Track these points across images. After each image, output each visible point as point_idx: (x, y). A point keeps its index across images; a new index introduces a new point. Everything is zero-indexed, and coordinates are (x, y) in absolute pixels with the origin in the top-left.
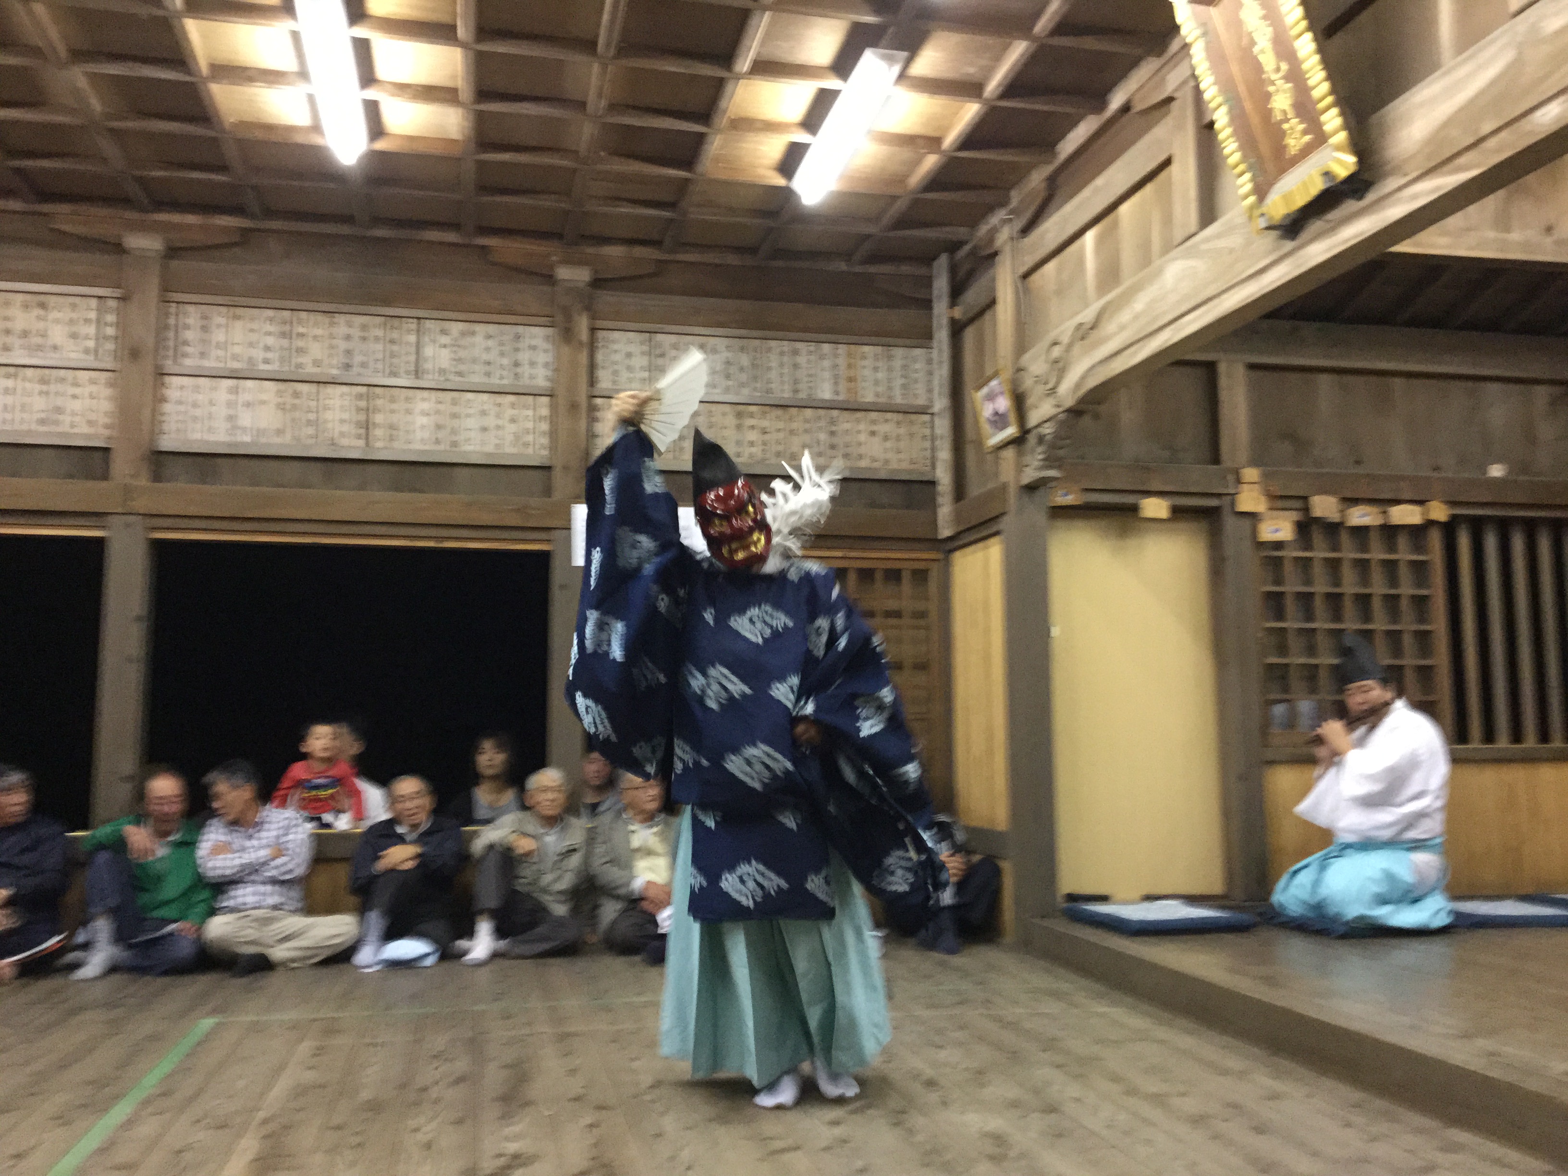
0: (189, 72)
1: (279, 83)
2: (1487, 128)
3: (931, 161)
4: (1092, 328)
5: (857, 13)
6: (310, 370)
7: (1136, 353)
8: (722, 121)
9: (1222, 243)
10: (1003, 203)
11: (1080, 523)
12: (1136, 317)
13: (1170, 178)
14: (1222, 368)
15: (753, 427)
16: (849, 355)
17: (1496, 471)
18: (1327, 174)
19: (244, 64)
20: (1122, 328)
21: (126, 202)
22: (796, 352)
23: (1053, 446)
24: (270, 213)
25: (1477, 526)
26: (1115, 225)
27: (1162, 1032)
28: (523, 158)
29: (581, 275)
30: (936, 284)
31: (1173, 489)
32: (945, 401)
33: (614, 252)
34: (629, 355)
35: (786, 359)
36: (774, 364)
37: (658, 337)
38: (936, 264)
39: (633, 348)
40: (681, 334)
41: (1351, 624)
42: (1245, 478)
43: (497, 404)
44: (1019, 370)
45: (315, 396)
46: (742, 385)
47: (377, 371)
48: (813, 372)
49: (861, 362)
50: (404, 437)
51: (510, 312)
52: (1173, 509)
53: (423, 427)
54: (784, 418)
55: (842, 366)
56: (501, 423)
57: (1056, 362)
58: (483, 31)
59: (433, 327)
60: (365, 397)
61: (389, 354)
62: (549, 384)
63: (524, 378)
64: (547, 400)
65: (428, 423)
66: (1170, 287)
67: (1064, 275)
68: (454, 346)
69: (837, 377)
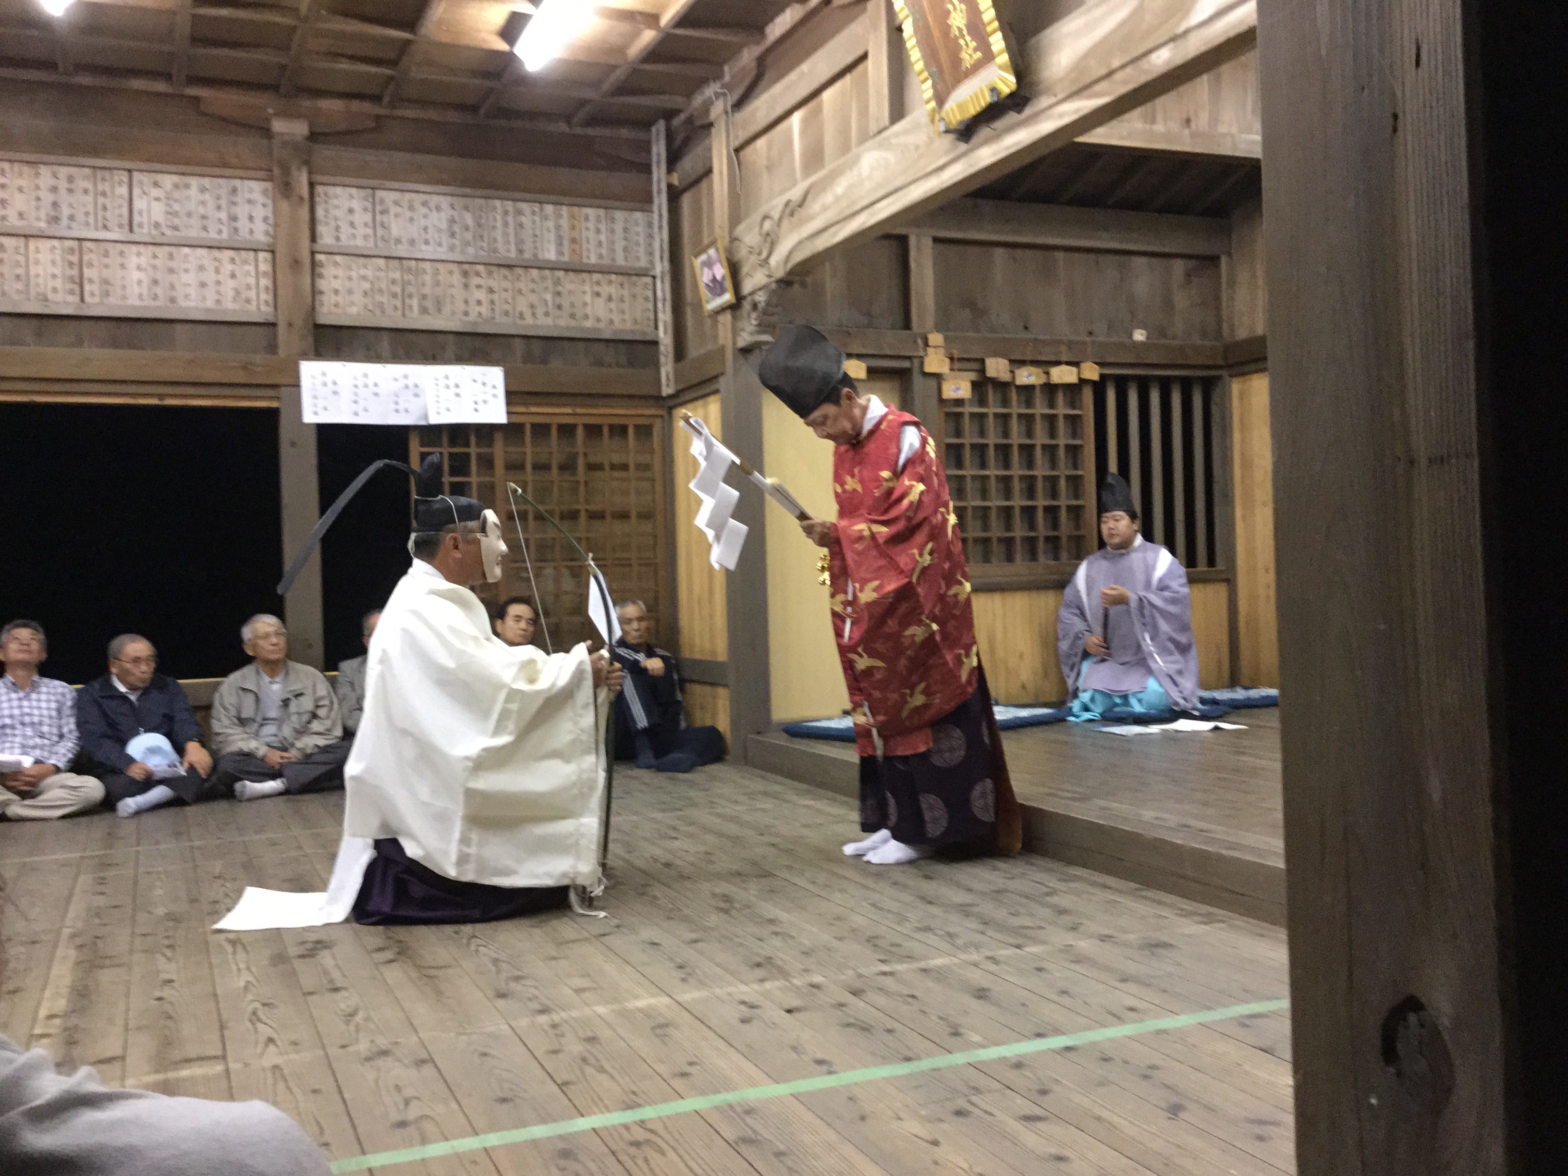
2: (1116, 63)
3: (648, 36)
4: (800, 206)
6: (13, 221)
7: (836, 233)
9: (911, 139)
10: (718, 76)
12: (837, 199)
13: (866, 71)
14: (913, 241)
15: (479, 287)
16: (572, 217)
17: (1139, 336)
18: (993, 90)
20: (825, 208)
22: (519, 212)
23: (765, 312)
25: (1121, 383)
26: (819, 109)
28: (240, 14)
29: (299, 129)
30: (654, 150)
31: (870, 352)
32: (666, 264)
33: (331, 106)
34: (351, 211)
35: (510, 219)
36: (499, 224)
37: (380, 194)
38: (654, 129)
39: (355, 204)
40: (402, 191)
41: (1017, 471)
42: (931, 342)
43: (216, 259)
44: (734, 240)
45: (22, 251)
46: (468, 244)
47: (87, 224)
48: (538, 233)
49: (584, 224)
50: (119, 292)
51: (225, 165)
52: (870, 370)
53: (140, 282)
54: (510, 277)
55: (565, 227)
56: (221, 278)
57: (767, 234)
59: (145, 179)
60: (77, 251)
61: (99, 206)
62: (270, 240)
63: (244, 234)
64: (269, 256)
65: (144, 279)
66: (866, 174)
67: (774, 152)
68: (168, 199)
69: (561, 238)
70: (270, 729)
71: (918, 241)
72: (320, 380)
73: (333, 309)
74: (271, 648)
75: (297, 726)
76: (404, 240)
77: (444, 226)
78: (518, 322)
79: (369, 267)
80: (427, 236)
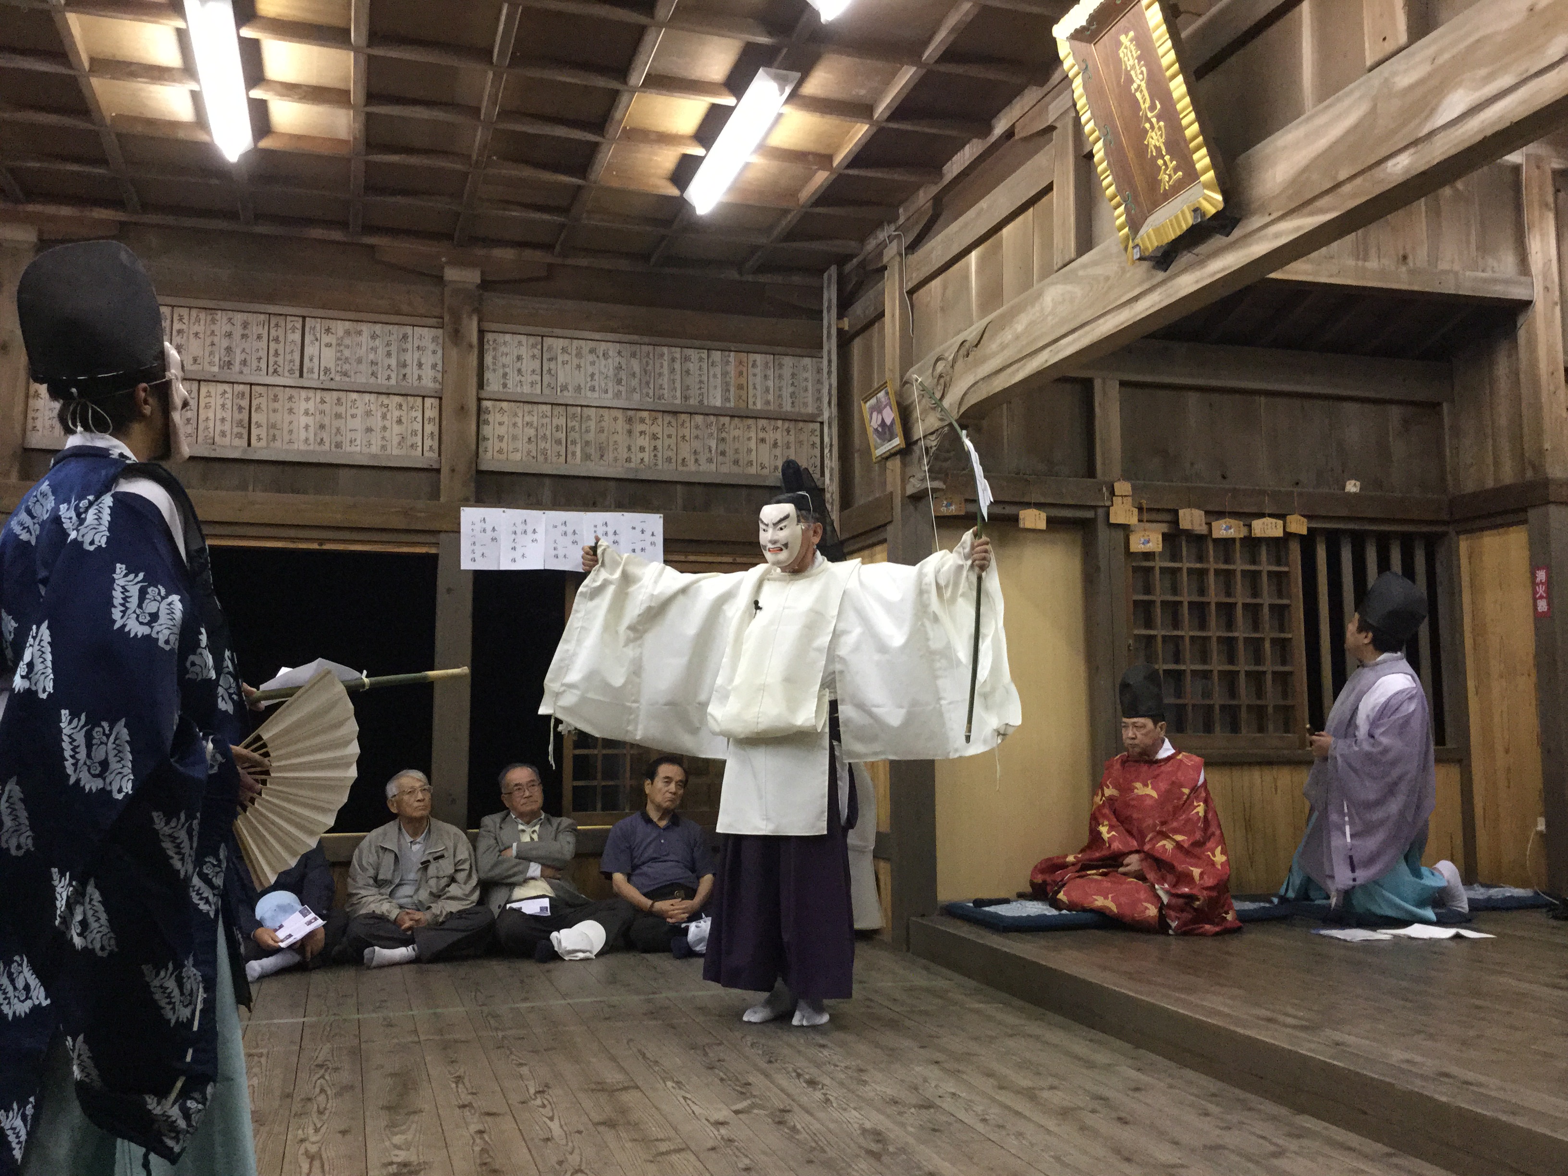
0: (70, 66)
1: (163, 79)
2: (1343, 175)
3: (821, 177)
4: (976, 346)
5: (754, 35)
7: (1014, 373)
8: (614, 131)
9: (1098, 271)
10: (893, 219)
12: (1017, 338)
13: (1051, 203)
14: (1098, 384)
15: (641, 433)
16: (740, 363)
17: (1352, 487)
18: (1196, 210)
19: (127, 59)
20: (1003, 347)
22: (687, 359)
23: (936, 457)
24: (145, 207)
25: (1333, 540)
26: (999, 245)
27: (1034, 1028)
28: (413, 160)
29: (471, 277)
30: (826, 296)
31: (1050, 500)
32: (835, 410)
33: (505, 254)
34: (519, 358)
35: (677, 366)
36: (666, 371)
37: (548, 341)
38: (826, 275)
39: (523, 351)
40: (572, 338)
41: (1215, 631)
42: (1117, 491)
43: (382, 405)
44: (905, 383)
46: (633, 390)
47: (259, 369)
48: (705, 378)
49: (751, 371)
50: (287, 438)
51: (398, 313)
52: (1050, 521)
53: (307, 427)
54: (674, 423)
55: (733, 374)
56: (388, 424)
57: (941, 376)
58: (375, 37)
59: (318, 326)
60: (247, 396)
61: (272, 352)
62: (438, 386)
63: (412, 380)
64: (436, 402)
65: (311, 423)
66: (1049, 310)
67: (949, 292)
68: (339, 345)
69: (727, 384)
70: (407, 890)
71: (1104, 383)
72: (479, 526)
73: (497, 456)
74: (416, 804)
75: (434, 890)
76: (570, 388)
77: (611, 373)
78: (680, 468)
79: (535, 413)
80: (593, 383)
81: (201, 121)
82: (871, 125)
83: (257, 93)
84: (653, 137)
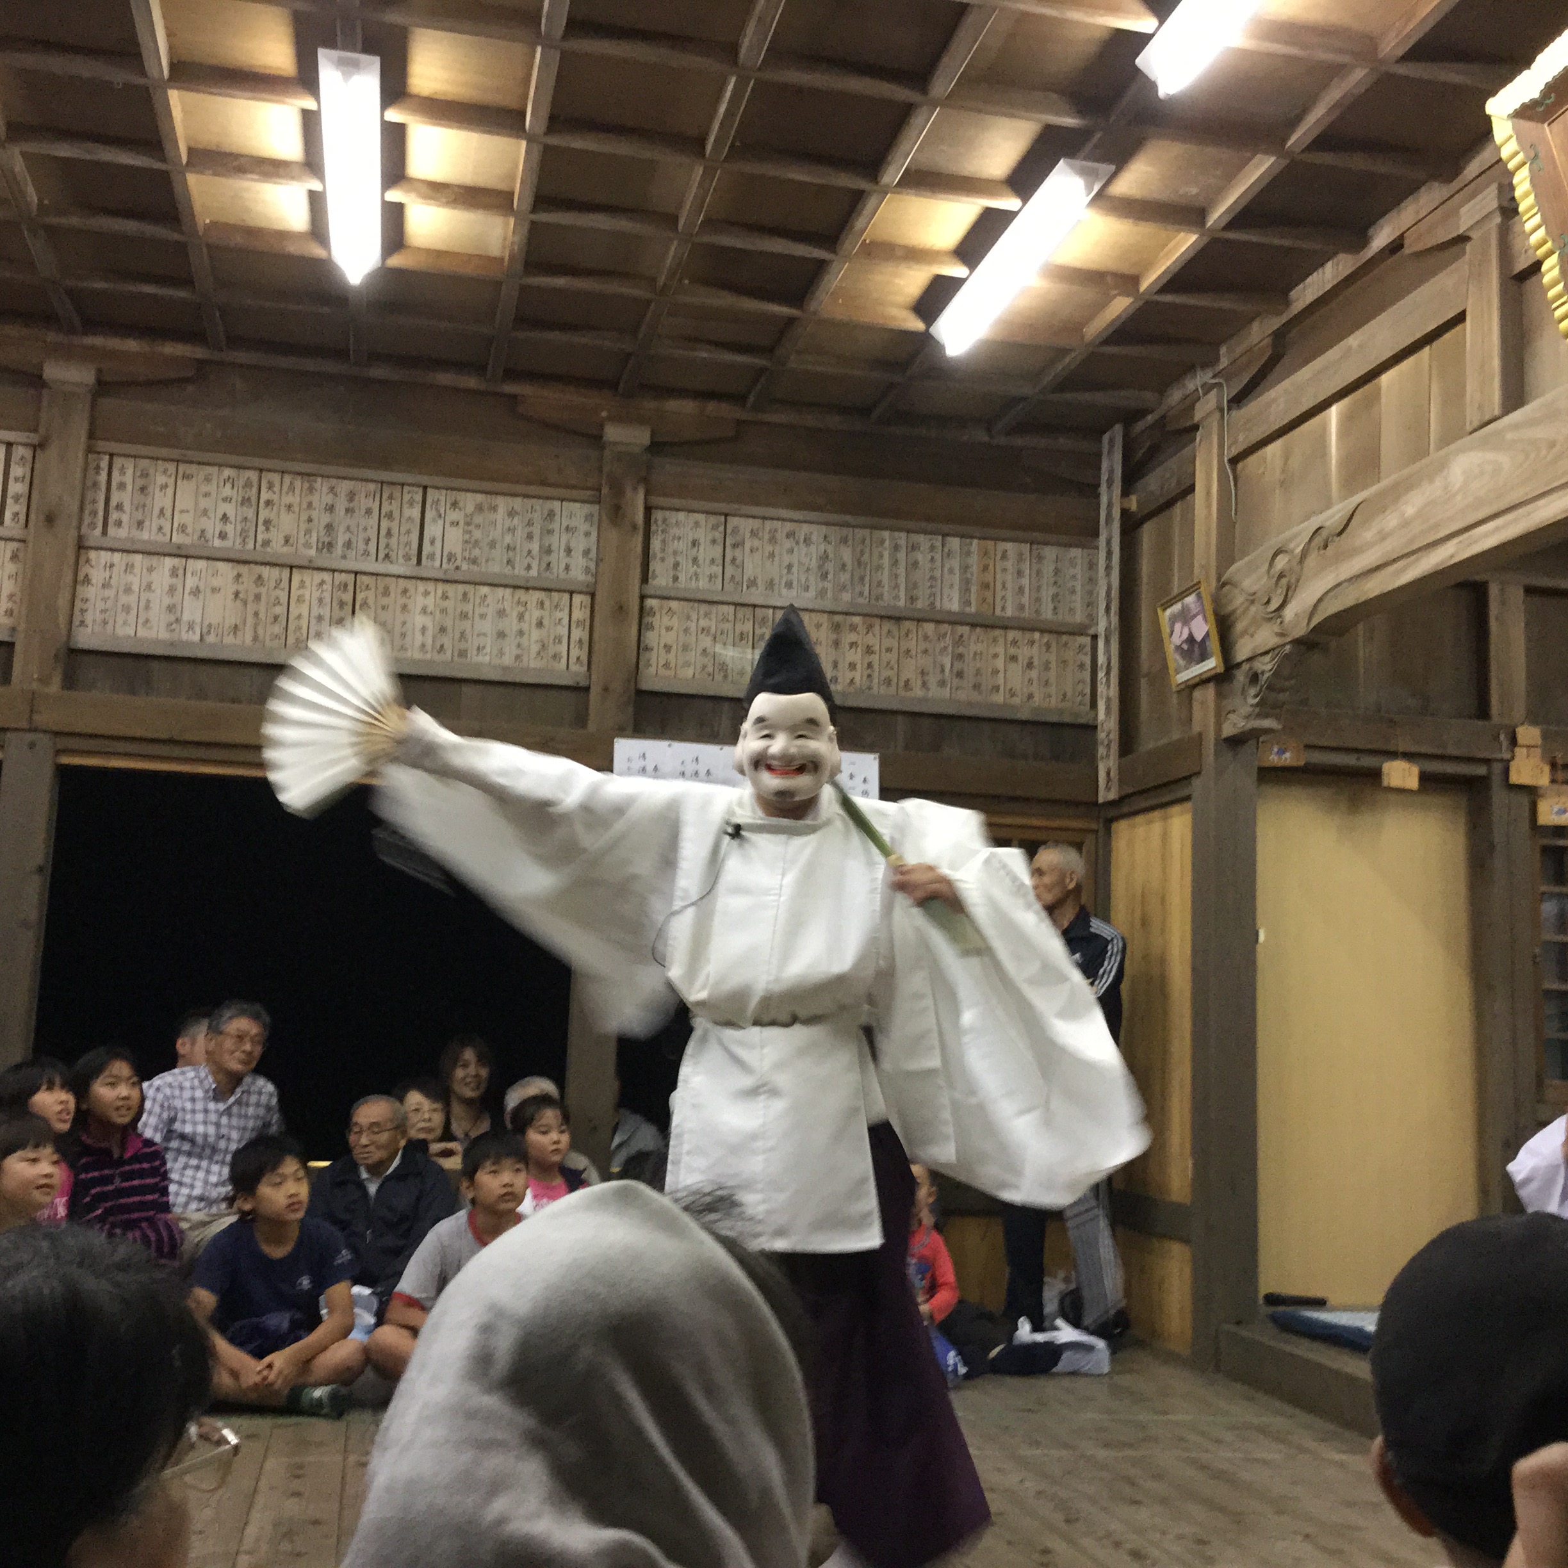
0: (163, 158)
1: (278, 176)
3: (1120, 305)
4: (1340, 535)
5: (1057, 114)
6: (277, 547)
7: (1404, 569)
8: (851, 245)
10: (1210, 362)
11: (1296, 791)
12: (1406, 524)
13: (1461, 341)
14: (1494, 591)
15: (853, 645)
16: (985, 553)
19: (234, 149)
20: (1383, 536)
21: (49, 319)
22: (914, 548)
23: (1270, 687)
24: (235, 341)
26: (1377, 396)
29: (636, 437)
30: (1105, 465)
31: (1424, 749)
32: (1115, 619)
33: (681, 408)
34: (695, 543)
35: (901, 556)
36: (886, 561)
37: (733, 521)
38: (1106, 438)
39: (702, 534)
40: (764, 518)
42: (1521, 739)
43: (520, 603)
44: (1224, 584)
45: (285, 584)
46: (843, 588)
47: (367, 553)
48: (938, 573)
49: (999, 564)
50: (398, 643)
51: (543, 483)
52: (1424, 778)
53: (424, 630)
54: (896, 633)
55: (975, 569)
56: (525, 627)
57: (1281, 576)
58: (557, 121)
59: (443, 498)
60: (351, 588)
61: (383, 532)
62: (590, 579)
63: (558, 570)
64: (587, 599)
65: (430, 625)
66: (1457, 486)
67: (1295, 462)
68: (468, 524)
69: (968, 582)
71: (1504, 592)
72: (636, 764)
73: (662, 671)
76: (759, 582)
77: (814, 564)
78: (902, 693)
79: (713, 616)
80: (790, 577)
81: (318, 230)
82: (1202, 235)
83: (395, 195)
84: (899, 253)
